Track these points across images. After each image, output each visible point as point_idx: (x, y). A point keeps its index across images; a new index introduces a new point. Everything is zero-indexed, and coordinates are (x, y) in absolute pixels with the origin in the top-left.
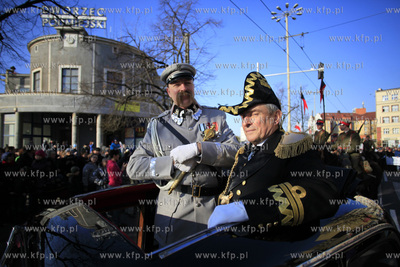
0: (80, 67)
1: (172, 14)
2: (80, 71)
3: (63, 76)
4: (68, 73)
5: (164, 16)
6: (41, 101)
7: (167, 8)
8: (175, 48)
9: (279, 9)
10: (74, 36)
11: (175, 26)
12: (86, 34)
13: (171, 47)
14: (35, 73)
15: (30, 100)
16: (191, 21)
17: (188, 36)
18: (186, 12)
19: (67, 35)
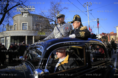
0: (27, 23)
1: (54, 6)
2: (27, 24)
3: (23, 25)
4: (24, 24)
5: (52, 7)
6: (17, 32)
7: (53, 5)
8: (55, 16)
9: (85, 4)
10: (26, 14)
11: (55, 10)
12: (29, 13)
13: (54, 15)
14: (15, 25)
15: (14, 33)
16: (60, 8)
17: (59, 12)
18: (58, 5)
19: (24, 14)
